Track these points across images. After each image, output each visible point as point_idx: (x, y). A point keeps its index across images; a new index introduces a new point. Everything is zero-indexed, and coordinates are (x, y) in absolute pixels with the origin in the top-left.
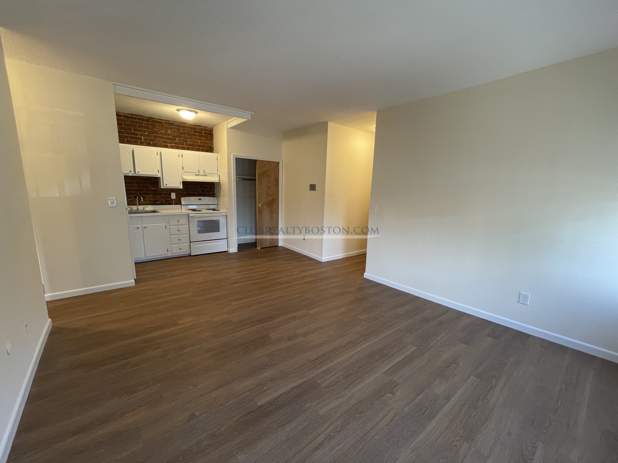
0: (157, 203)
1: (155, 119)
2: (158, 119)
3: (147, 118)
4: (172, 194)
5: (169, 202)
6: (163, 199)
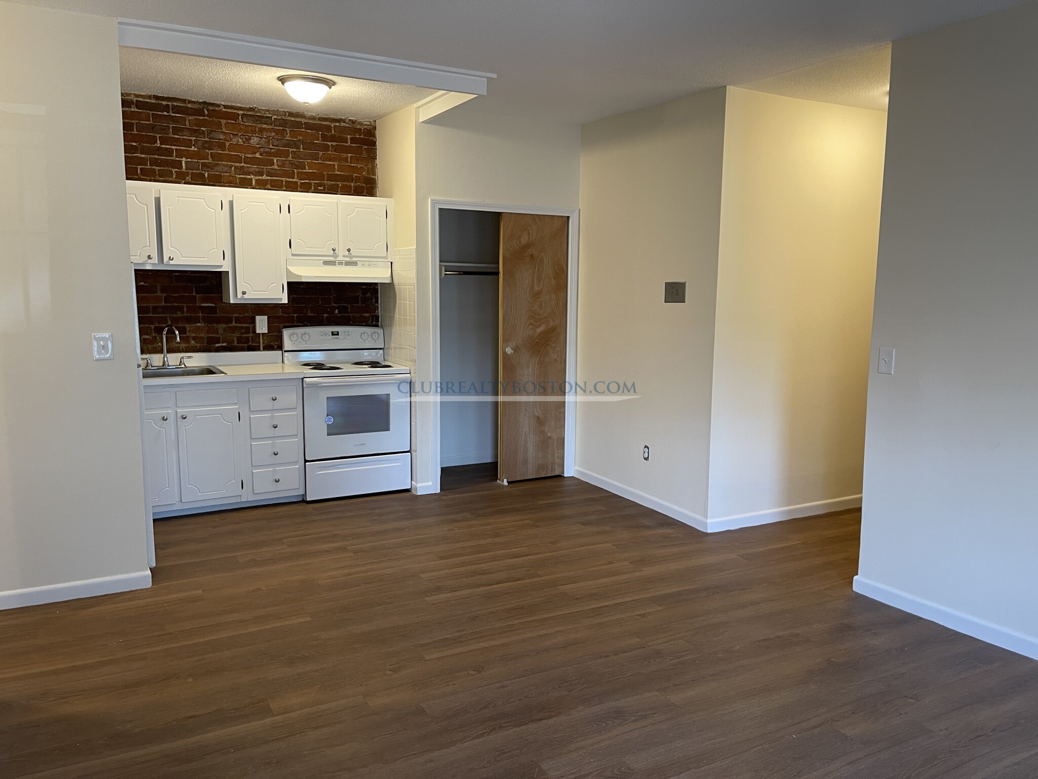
0: (217, 345)
1: (219, 106)
2: (225, 107)
3: (196, 106)
4: (258, 318)
5: (250, 343)
6: (233, 335)
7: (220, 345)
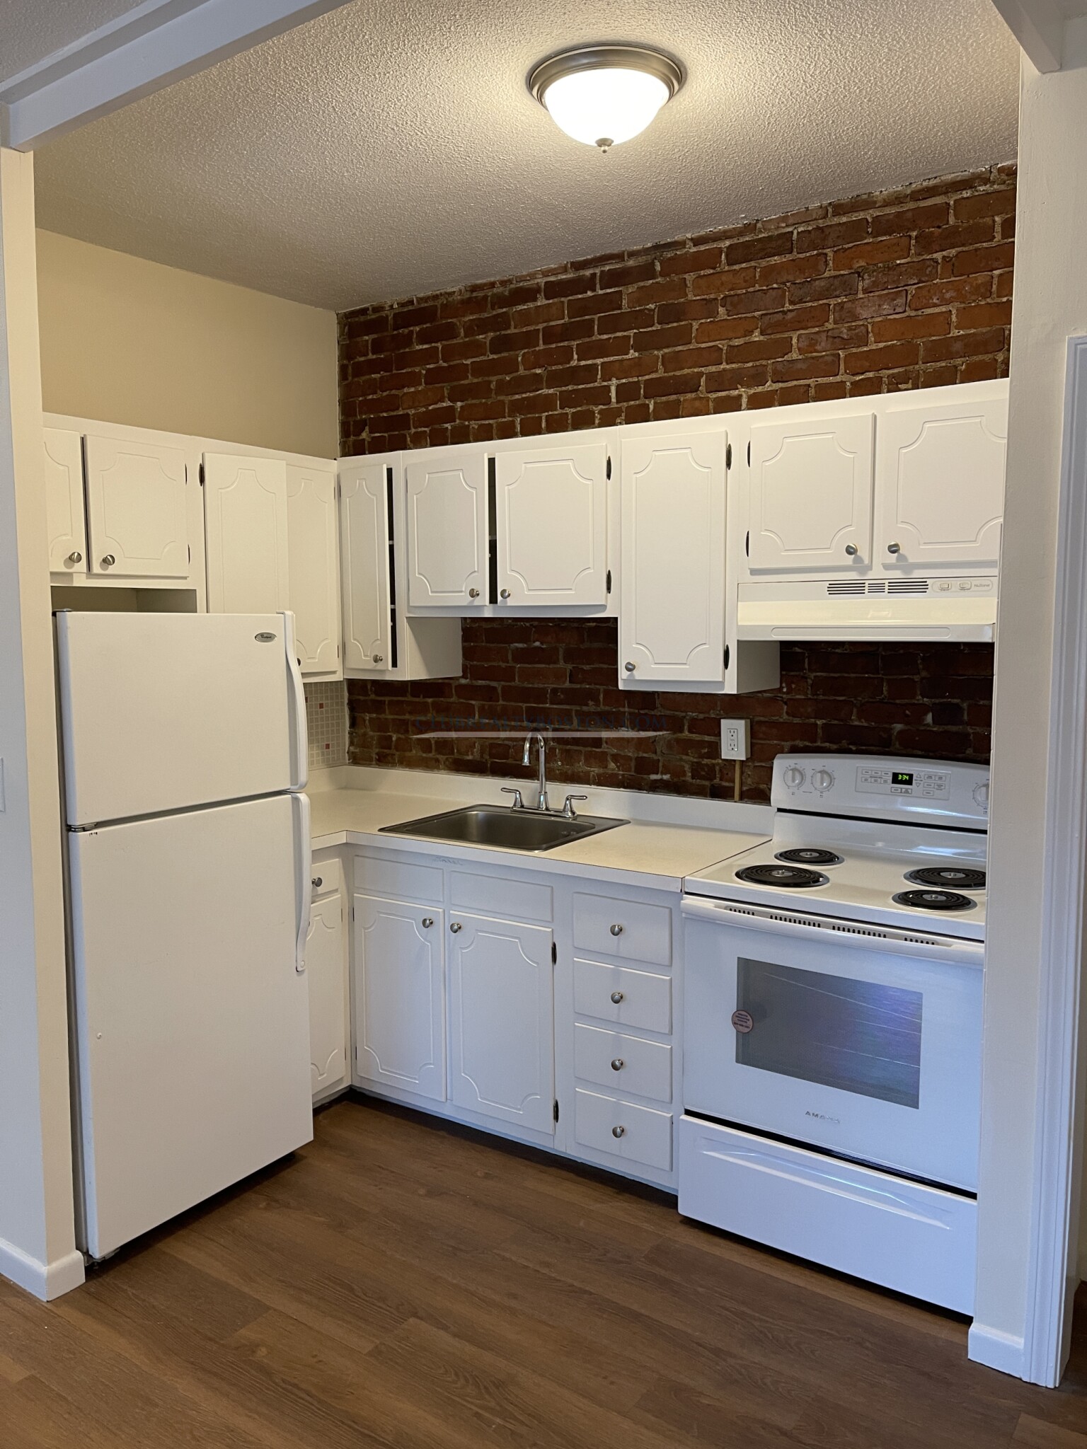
4: (724, 724)
5: (717, 781)
6: (684, 757)
7: (657, 777)
